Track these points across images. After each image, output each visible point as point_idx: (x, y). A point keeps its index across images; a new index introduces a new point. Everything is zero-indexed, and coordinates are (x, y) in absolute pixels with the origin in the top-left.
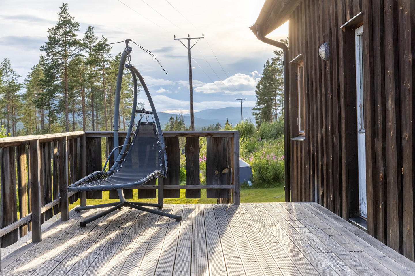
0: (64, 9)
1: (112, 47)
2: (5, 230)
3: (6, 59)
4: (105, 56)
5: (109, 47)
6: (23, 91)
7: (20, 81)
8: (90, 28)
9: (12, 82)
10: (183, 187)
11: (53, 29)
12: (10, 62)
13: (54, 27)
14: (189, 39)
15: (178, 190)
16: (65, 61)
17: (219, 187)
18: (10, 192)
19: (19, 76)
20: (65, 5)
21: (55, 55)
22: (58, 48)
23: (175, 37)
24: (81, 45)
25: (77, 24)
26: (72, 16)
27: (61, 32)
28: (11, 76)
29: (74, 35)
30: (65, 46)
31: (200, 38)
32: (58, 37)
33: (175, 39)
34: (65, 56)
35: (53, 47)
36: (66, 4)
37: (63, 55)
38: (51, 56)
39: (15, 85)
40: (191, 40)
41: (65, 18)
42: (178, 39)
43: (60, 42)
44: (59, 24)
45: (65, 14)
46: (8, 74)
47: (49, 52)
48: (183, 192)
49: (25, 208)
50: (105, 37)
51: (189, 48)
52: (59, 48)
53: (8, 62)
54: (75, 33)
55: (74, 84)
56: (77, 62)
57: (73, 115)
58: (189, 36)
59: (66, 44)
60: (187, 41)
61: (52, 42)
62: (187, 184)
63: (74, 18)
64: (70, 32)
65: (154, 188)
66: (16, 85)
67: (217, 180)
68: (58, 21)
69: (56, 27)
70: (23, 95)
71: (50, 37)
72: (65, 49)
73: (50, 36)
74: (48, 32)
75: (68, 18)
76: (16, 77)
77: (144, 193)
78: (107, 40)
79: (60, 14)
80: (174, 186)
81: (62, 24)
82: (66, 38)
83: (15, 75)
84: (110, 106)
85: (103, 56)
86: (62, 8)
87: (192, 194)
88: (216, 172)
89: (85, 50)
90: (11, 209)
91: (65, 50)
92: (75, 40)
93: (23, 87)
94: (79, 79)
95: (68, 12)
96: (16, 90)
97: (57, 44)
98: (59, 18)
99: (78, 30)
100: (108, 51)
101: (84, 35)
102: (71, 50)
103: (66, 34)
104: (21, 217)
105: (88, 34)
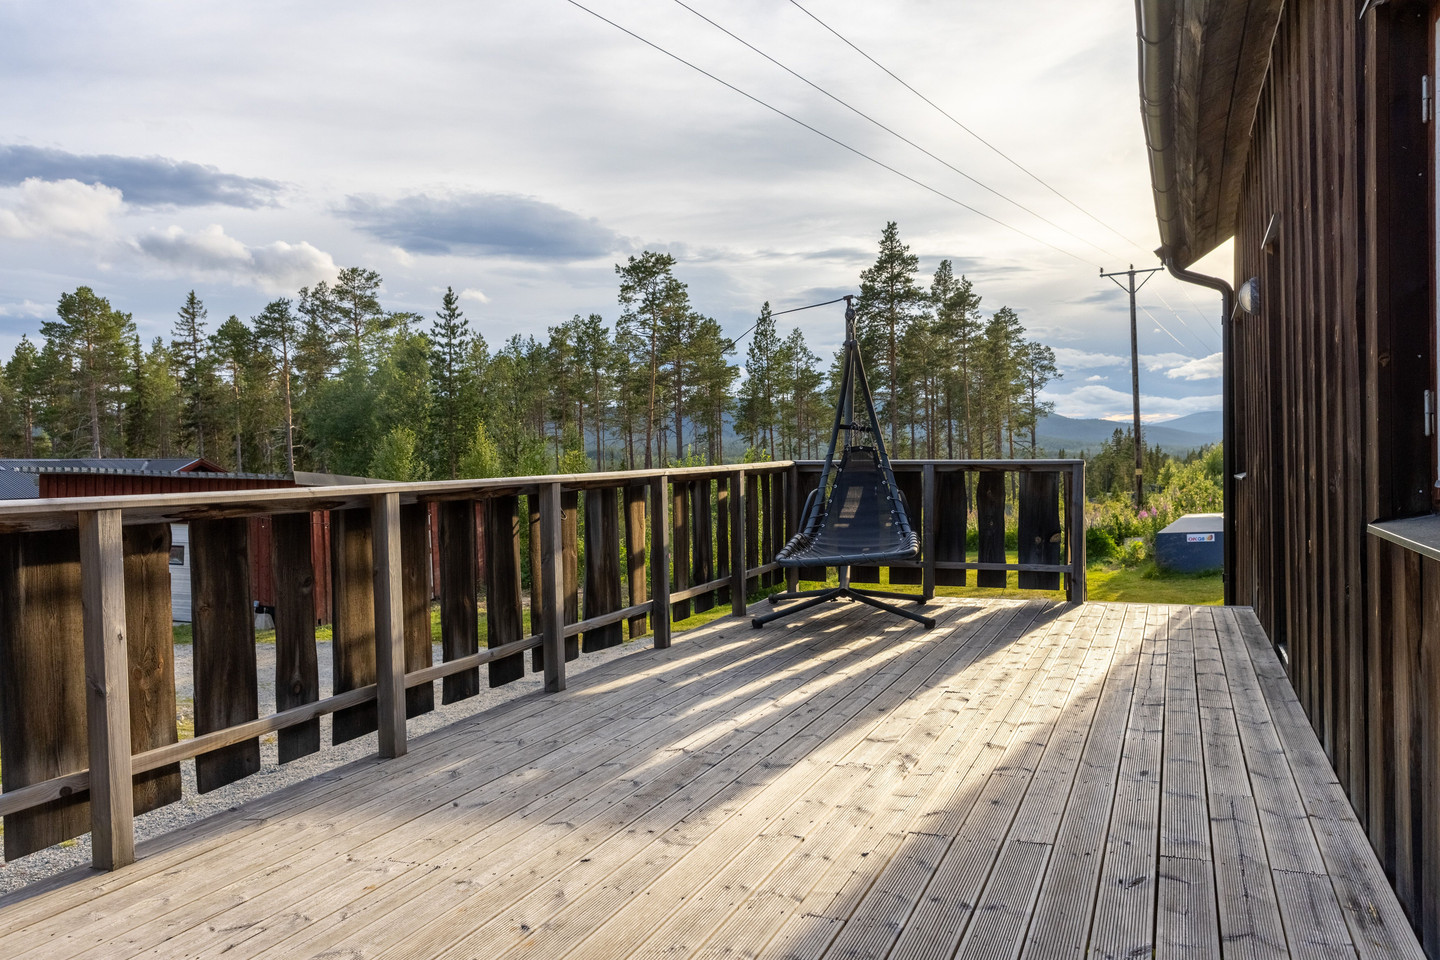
0: (890, 232)
1: (980, 298)
2: (587, 624)
3: (796, 331)
4: (968, 315)
5: (974, 299)
6: (825, 386)
7: (817, 368)
8: (945, 265)
9: (807, 370)
10: (971, 566)
11: (870, 271)
12: (803, 335)
13: (872, 268)
14: (1132, 274)
15: (963, 572)
16: (892, 328)
17: (1043, 568)
18: (603, 562)
19: (818, 359)
20: (892, 227)
21: (873, 318)
22: (878, 306)
23: (1102, 270)
24: (924, 297)
25: (914, 259)
26: (904, 244)
27: (885, 275)
28: (804, 359)
29: (908, 280)
30: (892, 301)
31: (1155, 270)
32: (878, 285)
33: (1102, 276)
34: (892, 320)
35: (869, 305)
36: (894, 224)
37: (887, 318)
38: (867, 322)
39: (810, 377)
40: (1137, 276)
41: (892, 249)
42: (1109, 275)
43: (883, 295)
44: (881, 262)
45: (892, 242)
46: (800, 356)
47: (862, 315)
48: (972, 575)
49: (639, 590)
50: (966, 279)
51: (1132, 292)
52: (881, 305)
53: (800, 334)
54: (911, 275)
55: (911, 371)
56: (915, 330)
57: (913, 428)
58: (1132, 267)
59: (894, 298)
60: (1127, 277)
61: (869, 294)
62: (981, 560)
63: (908, 247)
64: (899, 275)
65: (918, 566)
66: (814, 376)
67: (1039, 555)
68: (880, 255)
69: (875, 267)
70: (826, 393)
71: (864, 287)
72: (891, 307)
73: (864, 285)
74: (862, 277)
75: (898, 249)
76: (813, 360)
77: (900, 575)
78: (970, 285)
79: (883, 242)
80: (954, 563)
81: (886, 261)
82: (892, 286)
83: (811, 357)
84: (981, 411)
85: (963, 315)
86: (887, 231)
87: (991, 579)
88: (1038, 540)
89: (935, 307)
90: (605, 591)
91: (891, 310)
92: (909, 289)
93: (826, 379)
94: (920, 362)
95: (897, 237)
96: (813, 385)
97: (877, 299)
98: (881, 250)
99: (915, 270)
100: (974, 305)
101: (934, 278)
102: (902, 309)
103: (894, 278)
104: (631, 603)
105: (940, 276)
